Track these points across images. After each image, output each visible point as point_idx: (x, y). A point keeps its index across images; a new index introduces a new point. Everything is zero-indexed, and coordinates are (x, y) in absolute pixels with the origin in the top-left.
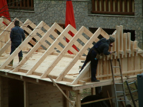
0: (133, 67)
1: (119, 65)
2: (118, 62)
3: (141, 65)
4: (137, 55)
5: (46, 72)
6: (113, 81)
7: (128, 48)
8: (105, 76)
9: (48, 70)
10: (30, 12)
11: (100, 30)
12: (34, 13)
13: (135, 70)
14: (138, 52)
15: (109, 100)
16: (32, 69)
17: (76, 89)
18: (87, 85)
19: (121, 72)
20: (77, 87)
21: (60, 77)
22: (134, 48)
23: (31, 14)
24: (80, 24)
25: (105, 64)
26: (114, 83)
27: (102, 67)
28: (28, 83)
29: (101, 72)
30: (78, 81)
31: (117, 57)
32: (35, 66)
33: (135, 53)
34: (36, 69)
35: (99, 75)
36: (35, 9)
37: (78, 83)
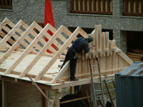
0: (111, 66)
1: (97, 64)
2: (96, 61)
3: (118, 63)
4: (115, 54)
5: (25, 72)
6: (92, 80)
7: (106, 48)
8: (84, 75)
9: (27, 69)
10: (8, 11)
11: (79, 30)
12: (12, 11)
13: (113, 69)
14: (116, 52)
15: (87, 99)
16: (10, 68)
17: (55, 88)
18: (66, 84)
19: (99, 71)
20: (56, 86)
21: (39, 77)
22: (112, 47)
23: (10, 12)
24: (59, 24)
25: (84, 63)
26: (92, 82)
27: (81, 66)
28: (6, 83)
29: (80, 71)
30: (57, 80)
31: (95, 56)
32: (13, 65)
33: (113, 52)
34: (14, 68)
35: (78, 74)
36: (14, 8)
37: (57, 82)
